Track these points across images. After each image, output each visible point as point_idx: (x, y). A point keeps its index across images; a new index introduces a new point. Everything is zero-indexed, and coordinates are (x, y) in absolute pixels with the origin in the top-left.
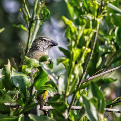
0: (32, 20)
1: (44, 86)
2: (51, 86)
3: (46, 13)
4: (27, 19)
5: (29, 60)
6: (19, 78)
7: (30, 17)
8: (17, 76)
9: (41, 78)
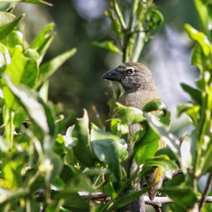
0: (128, 33)
1: (153, 157)
2: (167, 158)
3: (155, 20)
4: (119, 30)
5: (123, 110)
6: (105, 144)
7: (125, 26)
8: (101, 140)
9: (148, 143)
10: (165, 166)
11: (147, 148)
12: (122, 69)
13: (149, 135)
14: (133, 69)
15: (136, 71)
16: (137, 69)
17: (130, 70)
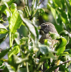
10: (68, 56)
11: (61, 49)
12: (43, 26)
13: (62, 44)
14: (47, 25)
15: (49, 26)
16: (49, 25)
17: (47, 26)
